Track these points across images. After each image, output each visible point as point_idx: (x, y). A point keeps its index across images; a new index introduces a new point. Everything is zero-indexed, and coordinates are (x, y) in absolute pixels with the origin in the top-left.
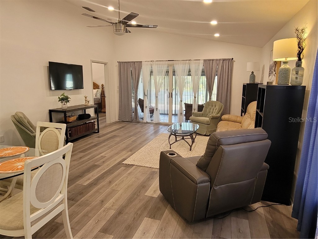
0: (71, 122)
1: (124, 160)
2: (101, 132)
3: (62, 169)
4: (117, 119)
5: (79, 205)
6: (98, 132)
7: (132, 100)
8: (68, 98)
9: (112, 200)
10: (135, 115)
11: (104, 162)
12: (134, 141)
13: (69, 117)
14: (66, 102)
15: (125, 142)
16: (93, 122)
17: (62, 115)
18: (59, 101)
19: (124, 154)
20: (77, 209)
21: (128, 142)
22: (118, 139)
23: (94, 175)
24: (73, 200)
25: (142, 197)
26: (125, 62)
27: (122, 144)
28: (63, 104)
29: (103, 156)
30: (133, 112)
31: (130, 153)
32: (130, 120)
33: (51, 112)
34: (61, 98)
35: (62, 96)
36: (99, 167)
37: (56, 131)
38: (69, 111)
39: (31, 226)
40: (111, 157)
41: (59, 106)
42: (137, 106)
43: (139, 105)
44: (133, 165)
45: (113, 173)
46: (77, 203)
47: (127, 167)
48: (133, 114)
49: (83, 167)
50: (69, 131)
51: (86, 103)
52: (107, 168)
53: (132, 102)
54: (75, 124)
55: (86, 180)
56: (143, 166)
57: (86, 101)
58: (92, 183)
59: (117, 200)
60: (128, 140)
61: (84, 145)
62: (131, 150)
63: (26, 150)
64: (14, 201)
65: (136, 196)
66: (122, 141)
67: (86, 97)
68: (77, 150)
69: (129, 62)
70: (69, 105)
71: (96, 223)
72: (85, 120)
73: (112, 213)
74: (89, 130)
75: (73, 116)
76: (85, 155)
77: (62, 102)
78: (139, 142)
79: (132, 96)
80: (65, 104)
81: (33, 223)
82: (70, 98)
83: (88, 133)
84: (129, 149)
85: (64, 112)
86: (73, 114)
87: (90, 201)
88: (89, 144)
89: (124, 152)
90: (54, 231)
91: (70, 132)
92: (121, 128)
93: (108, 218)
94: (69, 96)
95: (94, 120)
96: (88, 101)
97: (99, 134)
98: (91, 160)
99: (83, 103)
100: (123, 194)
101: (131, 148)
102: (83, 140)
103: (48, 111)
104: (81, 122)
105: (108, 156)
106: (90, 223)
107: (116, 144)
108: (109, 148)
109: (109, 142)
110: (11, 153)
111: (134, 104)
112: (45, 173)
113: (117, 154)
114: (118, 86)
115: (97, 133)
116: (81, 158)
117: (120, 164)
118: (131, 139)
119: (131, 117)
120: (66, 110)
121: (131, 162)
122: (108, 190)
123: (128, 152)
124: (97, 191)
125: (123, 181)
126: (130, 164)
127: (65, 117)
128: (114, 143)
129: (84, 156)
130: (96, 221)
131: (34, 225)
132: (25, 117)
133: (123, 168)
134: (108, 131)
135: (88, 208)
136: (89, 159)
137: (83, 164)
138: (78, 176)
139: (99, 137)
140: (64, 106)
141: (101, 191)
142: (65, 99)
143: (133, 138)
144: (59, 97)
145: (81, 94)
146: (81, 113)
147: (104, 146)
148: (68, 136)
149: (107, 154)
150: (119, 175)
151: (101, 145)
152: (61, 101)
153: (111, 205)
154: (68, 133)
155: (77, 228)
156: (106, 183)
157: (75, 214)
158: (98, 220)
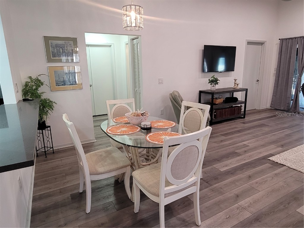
0: (217, 104)
1: (272, 155)
2: (247, 119)
3: (197, 152)
4: (268, 106)
5: (213, 190)
6: (244, 117)
7: (293, 85)
8: (218, 80)
9: (248, 199)
10: (294, 104)
11: (245, 151)
12: (289, 135)
13: (216, 98)
14: (215, 84)
15: (275, 134)
16: (239, 106)
17: (210, 97)
18: (209, 83)
19: (272, 149)
20: (210, 194)
21: (279, 134)
22: (266, 129)
23: (233, 163)
24: (207, 182)
25: (291, 212)
26: (289, 39)
27: (271, 136)
28: (212, 86)
29: (245, 145)
30: (292, 100)
31: (280, 149)
32: (286, 109)
33: (201, 92)
34: (211, 80)
35: (212, 78)
36: (239, 156)
37: (200, 111)
38: (218, 93)
39: (165, 197)
40: (255, 148)
41: (208, 87)
42: (299, 92)
43: (301, 92)
44: (283, 165)
45: (254, 167)
46: (211, 187)
47: (275, 166)
48: (292, 101)
49: (222, 151)
50: (215, 112)
51: (235, 86)
52: (248, 159)
53: (293, 88)
54: (221, 106)
55: (223, 166)
56: (299, 170)
57: (235, 83)
58: (229, 172)
59: (255, 202)
60: (280, 133)
61: (227, 129)
62: (282, 146)
63: (173, 125)
64: (157, 168)
65: (282, 207)
66: (271, 132)
67: (235, 80)
68: (219, 132)
69: (295, 38)
70: (217, 87)
71: (227, 218)
72: (231, 103)
73: (247, 215)
74: (234, 114)
75: (220, 98)
76: (227, 139)
77: (211, 84)
78: (295, 137)
79: (294, 80)
80: (214, 86)
81: (166, 196)
82: (219, 80)
83: (233, 117)
84: (280, 144)
85: (212, 93)
86: (220, 97)
87: (224, 190)
88: (232, 129)
89: (273, 146)
90: (185, 207)
91: (215, 114)
92: (272, 117)
93: (241, 219)
94: (219, 79)
95: (241, 105)
96: (237, 84)
97: (245, 120)
98: (232, 146)
99: (232, 85)
100: (264, 197)
101: (283, 143)
102: (227, 124)
103: (199, 92)
104: (227, 105)
105: (251, 145)
106: (220, 215)
107: (264, 134)
108: (254, 137)
109: (255, 131)
110: (162, 126)
111: (294, 90)
112: (181, 153)
113: (263, 146)
114: (275, 68)
115: (242, 118)
116: (222, 141)
117: (265, 159)
118: (285, 131)
119: (287, 105)
120: (214, 92)
121: (281, 160)
122: (246, 186)
123: (278, 147)
124: (233, 182)
125: (267, 181)
126: (279, 162)
127: (213, 98)
128: (261, 133)
129: (225, 140)
130: (227, 217)
131: (168, 198)
132: (179, 96)
133: (268, 165)
134: (256, 119)
135: (221, 197)
136: (230, 145)
137: (222, 148)
138: (216, 159)
139: (244, 123)
140: (213, 88)
141: (237, 183)
142: (214, 81)
143: (288, 132)
144: (209, 79)
145: (231, 77)
146: (228, 95)
147: (249, 133)
148: (213, 117)
149: (251, 143)
150: (262, 172)
151: (246, 132)
152: (211, 82)
153: (247, 205)
154: (213, 114)
155: (206, 214)
156: (244, 176)
157: (207, 198)
158: (230, 216)
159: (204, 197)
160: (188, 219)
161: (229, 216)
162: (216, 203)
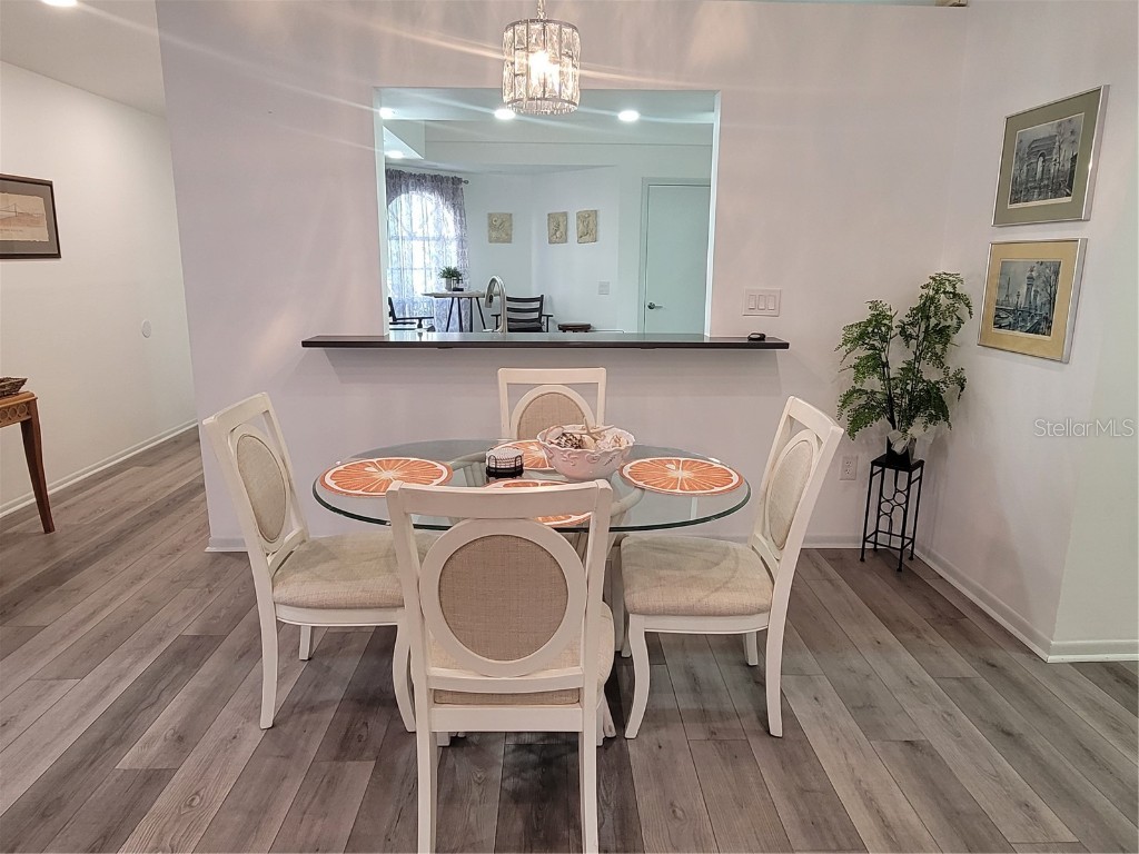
90: (346, 734)
93: (144, 825)
157: (310, 803)
158: (190, 805)
159: (323, 802)
160: (305, 718)
161: (194, 804)
162: (266, 812)
